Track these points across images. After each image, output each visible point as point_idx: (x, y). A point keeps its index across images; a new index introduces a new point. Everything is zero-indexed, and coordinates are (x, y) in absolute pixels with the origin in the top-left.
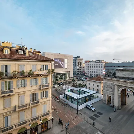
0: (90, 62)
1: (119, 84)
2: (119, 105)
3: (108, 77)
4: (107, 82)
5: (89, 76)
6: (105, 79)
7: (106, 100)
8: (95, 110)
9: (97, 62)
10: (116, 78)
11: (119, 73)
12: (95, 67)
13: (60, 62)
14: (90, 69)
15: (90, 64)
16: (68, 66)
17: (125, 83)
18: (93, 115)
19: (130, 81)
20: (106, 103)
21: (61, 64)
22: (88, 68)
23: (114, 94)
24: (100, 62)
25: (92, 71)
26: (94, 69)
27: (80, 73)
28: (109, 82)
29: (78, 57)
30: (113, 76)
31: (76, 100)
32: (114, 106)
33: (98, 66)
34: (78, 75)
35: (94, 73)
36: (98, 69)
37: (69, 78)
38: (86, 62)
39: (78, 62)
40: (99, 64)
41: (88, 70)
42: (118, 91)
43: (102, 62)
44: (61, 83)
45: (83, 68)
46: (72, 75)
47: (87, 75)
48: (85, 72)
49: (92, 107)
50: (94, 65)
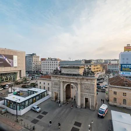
0: (46, 60)
1: (64, 81)
2: (64, 100)
3: (56, 74)
4: (55, 79)
5: (45, 74)
6: (53, 76)
7: (54, 97)
8: (40, 111)
9: (53, 59)
10: (61, 75)
11: (64, 70)
12: (51, 65)
13: (6, 59)
14: (46, 67)
15: (46, 61)
16: (18, 63)
17: (68, 79)
18: (36, 117)
19: (71, 77)
20: (54, 100)
21: (8, 62)
22: (44, 66)
23: (60, 90)
24: (55, 60)
25: (48, 68)
26: (50, 67)
27: (36, 71)
28: (56, 79)
29: (33, 54)
30: (60, 73)
31: (19, 105)
32: (60, 101)
33: (54, 64)
34: (34, 73)
35: (50, 71)
36: (54, 67)
37: (21, 78)
38: (42, 59)
39: (33, 60)
40: (55, 62)
41: (44, 68)
42: (63, 87)
43: (57, 60)
44: (7, 86)
45: (40, 66)
46: (24, 74)
47: (43, 73)
48: (41, 70)
49: (38, 108)
50: (50, 62)
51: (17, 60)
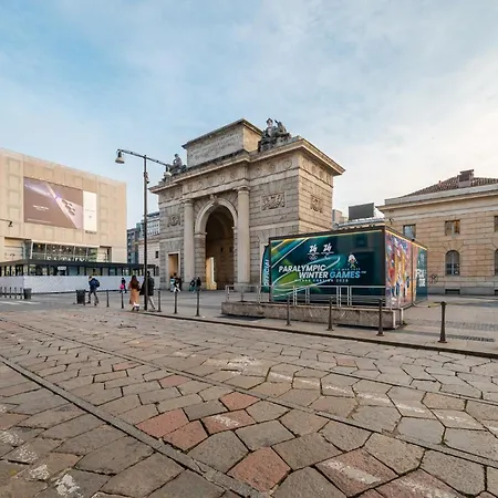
1: (195, 195)
4: (169, 204)
11: (194, 156)
13: (59, 201)
28: (173, 203)
42: (195, 222)
51: (95, 208)
